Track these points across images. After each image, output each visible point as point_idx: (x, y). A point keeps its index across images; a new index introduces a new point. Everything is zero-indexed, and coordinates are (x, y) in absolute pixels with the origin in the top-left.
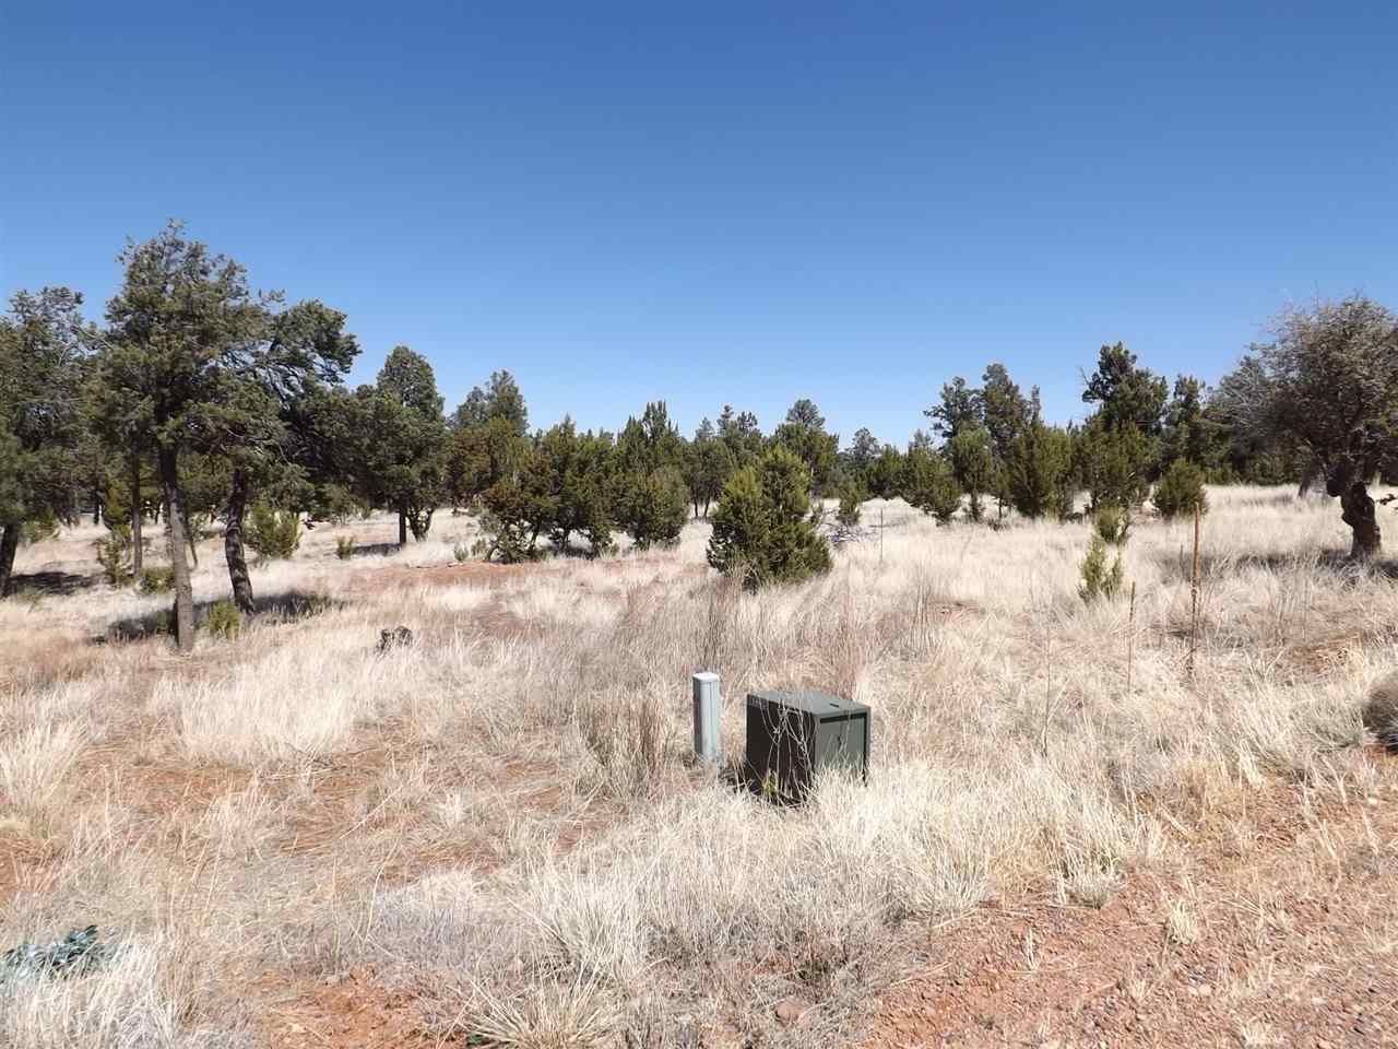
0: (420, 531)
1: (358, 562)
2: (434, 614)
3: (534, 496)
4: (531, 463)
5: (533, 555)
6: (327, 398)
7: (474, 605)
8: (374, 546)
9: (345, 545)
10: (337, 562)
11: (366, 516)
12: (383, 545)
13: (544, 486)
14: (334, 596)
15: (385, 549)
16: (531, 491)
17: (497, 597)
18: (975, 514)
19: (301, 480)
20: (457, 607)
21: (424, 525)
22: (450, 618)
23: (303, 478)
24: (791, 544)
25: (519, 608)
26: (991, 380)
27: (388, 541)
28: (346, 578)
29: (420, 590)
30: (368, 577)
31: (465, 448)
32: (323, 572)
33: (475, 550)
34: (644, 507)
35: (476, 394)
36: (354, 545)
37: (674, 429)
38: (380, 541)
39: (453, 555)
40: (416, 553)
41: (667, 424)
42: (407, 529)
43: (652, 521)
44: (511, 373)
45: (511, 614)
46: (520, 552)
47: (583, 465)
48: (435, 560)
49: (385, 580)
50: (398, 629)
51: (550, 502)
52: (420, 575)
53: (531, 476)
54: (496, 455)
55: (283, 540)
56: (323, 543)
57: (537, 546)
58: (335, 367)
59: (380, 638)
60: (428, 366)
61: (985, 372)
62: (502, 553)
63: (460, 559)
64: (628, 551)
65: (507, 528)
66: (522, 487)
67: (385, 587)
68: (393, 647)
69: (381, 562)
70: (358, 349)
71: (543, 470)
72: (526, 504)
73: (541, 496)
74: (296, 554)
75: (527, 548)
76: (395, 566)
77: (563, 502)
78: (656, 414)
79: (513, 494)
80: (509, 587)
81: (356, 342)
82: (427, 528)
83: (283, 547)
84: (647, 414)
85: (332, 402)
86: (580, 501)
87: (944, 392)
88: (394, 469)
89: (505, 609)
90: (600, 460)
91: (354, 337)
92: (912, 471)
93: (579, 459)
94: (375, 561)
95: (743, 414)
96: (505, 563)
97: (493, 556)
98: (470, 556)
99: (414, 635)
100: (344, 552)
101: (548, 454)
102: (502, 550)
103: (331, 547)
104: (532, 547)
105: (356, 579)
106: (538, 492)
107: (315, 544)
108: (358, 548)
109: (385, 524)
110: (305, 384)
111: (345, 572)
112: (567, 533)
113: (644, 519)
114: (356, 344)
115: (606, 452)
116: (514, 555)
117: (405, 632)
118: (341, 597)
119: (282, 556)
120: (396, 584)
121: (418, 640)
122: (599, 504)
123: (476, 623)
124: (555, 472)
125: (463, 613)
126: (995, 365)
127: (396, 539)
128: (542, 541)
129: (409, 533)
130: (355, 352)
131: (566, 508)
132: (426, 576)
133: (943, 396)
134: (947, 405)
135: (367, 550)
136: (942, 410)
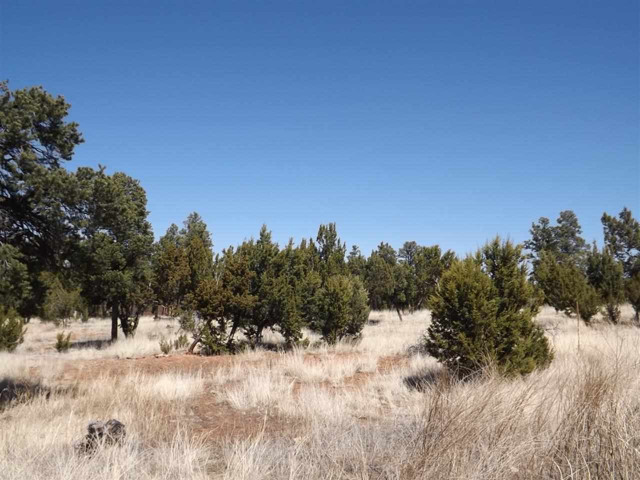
0: (128, 330)
1: (74, 354)
2: (148, 404)
3: (235, 294)
4: (232, 265)
5: (232, 348)
6: (44, 176)
7: (187, 394)
8: (89, 342)
9: (64, 339)
10: (55, 355)
11: (85, 320)
12: (96, 341)
13: (244, 285)
14: (45, 383)
15: (99, 344)
16: (232, 290)
17: (208, 386)
18: (613, 317)
19: (12, 260)
20: (170, 396)
21: (133, 324)
22: (164, 407)
23: (15, 258)
24: (517, 333)
25: (236, 399)
26: (563, 222)
27: (102, 338)
28: (60, 367)
29: (130, 379)
30: (81, 367)
31: (170, 259)
32: (40, 363)
33: (177, 344)
34: (331, 305)
35: (173, 229)
36: (71, 341)
37: (342, 246)
38: (95, 338)
39: (159, 347)
40: (125, 347)
41: (336, 242)
42: (118, 327)
43: (339, 318)
44: (200, 215)
45: (227, 404)
46: (220, 345)
47: (279, 267)
48: (143, 352)
49: (97, 369)
50: (109, 423)
51: (248, 300)
52: (130, 364)
53: (232, 277)
54: (196, 266)
55: (9, 334)
56: (47, 339)
57: (236, 340)
58: (56, 154)
59: (87, 433)
60: (141, 189)
61: (559, 216)
62: (204, 346)
63: (166, 353)
64: (317, 345)
65: (209, 323)
66: (224, 286)
67: (96, 376)
68: (102, 447)
69: (94, 355)
70: (80, 138)
71: (243, 272)
72: (228, 301)
73: (241, 295)
74: (20, 348)
75: (226, 342)
76: (107, 358)
77: (260, 300)
78: (328, 234)
79: (215, 293)
80: (220, 377)
81: (79, 130)
82: (135, 326)
83: (8, 341)
84: (321, 234)
85: (50, 179)
86: (275, 300)
87: (532, 229)
88: (109, 274)
89: (220, 398)
90: (293, 264)
91: (77, 125)
92: (555, 278)
93: (274, 263)
94: (90, 353)
95: (382, 244)
96: (208, 354)
97: (196, 349)
98: (174, 349)
99: (127, 430)
100: (62, 346)
101: (247, 257)
102: (204, 343)
103: (52, 343)
104: (230, 341)
105: (68, 368)
106: (238, 290)
107: (39, 341)
108: (75, 343)
109: (101, 326)
110: (23, 163)
111: (60, 362)
112: (260, 330)
113: (331, 316)
114: (78, 132)
115: (297, 257)
116: (215, 348)
117: (117, 427)
118: (53, 385)
119: (6, 349)
120: (108, 373)
121: (131, 436)
122: (292, 303)
123: (192, 413)
124: (253, 273)
125: (175, 402)
126: (566, 212)
127: (109, 335)
128: (239, 336)
129: (120, 330)
130: (77, 141)
131: (262, 306)
132: (136, 365)
133: (532, 233)
134: (536, 239)
135: (82, 345)
136: (532, 243)
